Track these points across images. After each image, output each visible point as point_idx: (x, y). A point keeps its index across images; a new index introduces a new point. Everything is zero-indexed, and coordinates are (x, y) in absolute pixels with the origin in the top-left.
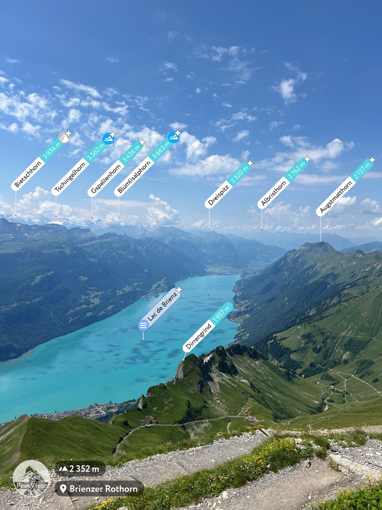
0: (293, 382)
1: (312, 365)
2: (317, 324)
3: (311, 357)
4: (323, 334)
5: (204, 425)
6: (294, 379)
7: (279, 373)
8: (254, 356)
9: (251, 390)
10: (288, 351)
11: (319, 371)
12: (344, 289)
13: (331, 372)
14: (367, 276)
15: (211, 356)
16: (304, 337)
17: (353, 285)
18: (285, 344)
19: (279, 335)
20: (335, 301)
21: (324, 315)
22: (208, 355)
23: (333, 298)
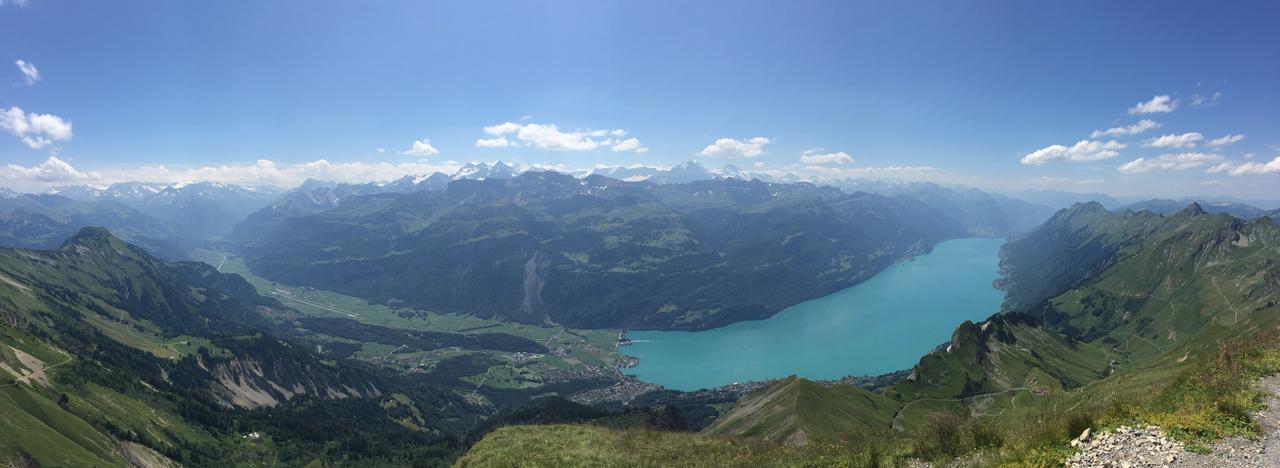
0: (1076, 349)
1: (1093, 329)
2: (1095, 286)
3: (1091, 321)
4: (1102, 296)
5: (987, 400)
6: (1078, 346)
7: (1059, 339)
8: (1032, 322)
9: (1034, 360)
10: (1064, 316)
11: (1101, 334)
12: (1118, 249)
13: (1112, 334)
14: (1139, 235)
15: (988, 323)
16: (1083, 301)
17: (1127, 244)
18: (1061, 309)
19: (1054, 301)
20: (1110, 262)
21: (1101, 277)
22: (985, 323)
23: (1107, 259)
